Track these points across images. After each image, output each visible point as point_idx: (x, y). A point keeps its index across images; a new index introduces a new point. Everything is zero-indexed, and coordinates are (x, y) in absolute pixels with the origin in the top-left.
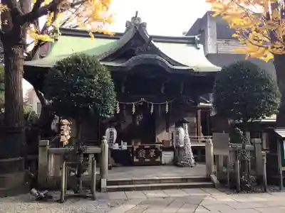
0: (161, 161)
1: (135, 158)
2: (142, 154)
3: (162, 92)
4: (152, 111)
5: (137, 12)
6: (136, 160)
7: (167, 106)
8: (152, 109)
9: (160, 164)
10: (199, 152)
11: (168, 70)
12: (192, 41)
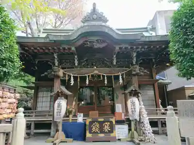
3: (115, 64)
4: (106, 82)
5: (94, 4)
7: (121, 77)
8: (106, 80)
10: (160, 125)
11: (115, 36)
12: (145, 30)
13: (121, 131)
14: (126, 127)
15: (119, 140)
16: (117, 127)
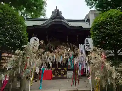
0: (67, 77)
1: (53, 75)
2: (57, 72)
5: (57, 7)
6: (53, 76)
9: (66, 78)
12: (84, 21)
13: (70, 74)
14: (72, 72)
15: (69, 78)
16: (68, 72)
